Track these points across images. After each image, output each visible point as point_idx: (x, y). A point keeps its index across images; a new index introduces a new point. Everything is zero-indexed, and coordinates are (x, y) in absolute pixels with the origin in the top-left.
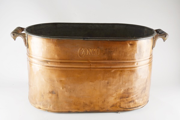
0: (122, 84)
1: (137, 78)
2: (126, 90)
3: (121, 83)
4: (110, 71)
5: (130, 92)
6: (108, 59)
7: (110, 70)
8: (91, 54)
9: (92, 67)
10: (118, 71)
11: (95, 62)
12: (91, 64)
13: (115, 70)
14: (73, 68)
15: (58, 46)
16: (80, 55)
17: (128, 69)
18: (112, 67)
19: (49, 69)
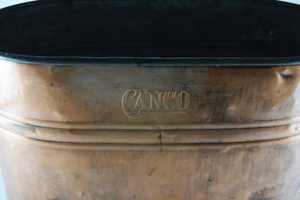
0: (250, 179)
1: (290, 162)
2: (259, 193)
3: (246, 177)
4: (218, 151)
5: (268, 197)
6: (215, 121)
7: (218, 147)
8: (162, 107)
9: (163, 141)
10: (240, 149)
11: (175, 127)
12: (163, 135)
13: (233, 147)
14: (110, 144)
15: (60, 86)
16: (129, 110)
17: (270, 143)
18: (225, 140)
19: (41, 147)
